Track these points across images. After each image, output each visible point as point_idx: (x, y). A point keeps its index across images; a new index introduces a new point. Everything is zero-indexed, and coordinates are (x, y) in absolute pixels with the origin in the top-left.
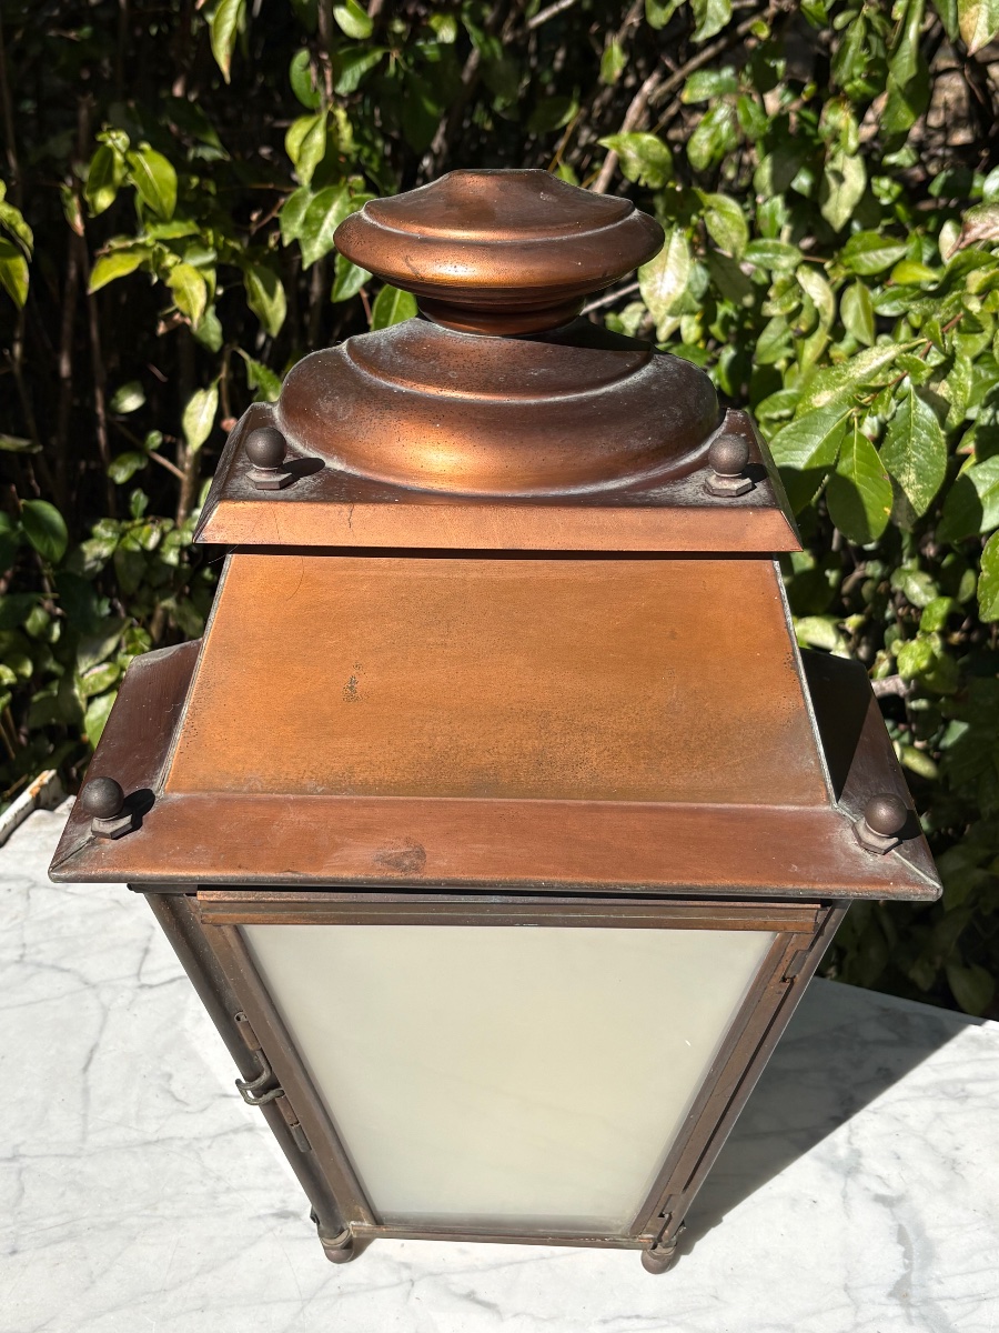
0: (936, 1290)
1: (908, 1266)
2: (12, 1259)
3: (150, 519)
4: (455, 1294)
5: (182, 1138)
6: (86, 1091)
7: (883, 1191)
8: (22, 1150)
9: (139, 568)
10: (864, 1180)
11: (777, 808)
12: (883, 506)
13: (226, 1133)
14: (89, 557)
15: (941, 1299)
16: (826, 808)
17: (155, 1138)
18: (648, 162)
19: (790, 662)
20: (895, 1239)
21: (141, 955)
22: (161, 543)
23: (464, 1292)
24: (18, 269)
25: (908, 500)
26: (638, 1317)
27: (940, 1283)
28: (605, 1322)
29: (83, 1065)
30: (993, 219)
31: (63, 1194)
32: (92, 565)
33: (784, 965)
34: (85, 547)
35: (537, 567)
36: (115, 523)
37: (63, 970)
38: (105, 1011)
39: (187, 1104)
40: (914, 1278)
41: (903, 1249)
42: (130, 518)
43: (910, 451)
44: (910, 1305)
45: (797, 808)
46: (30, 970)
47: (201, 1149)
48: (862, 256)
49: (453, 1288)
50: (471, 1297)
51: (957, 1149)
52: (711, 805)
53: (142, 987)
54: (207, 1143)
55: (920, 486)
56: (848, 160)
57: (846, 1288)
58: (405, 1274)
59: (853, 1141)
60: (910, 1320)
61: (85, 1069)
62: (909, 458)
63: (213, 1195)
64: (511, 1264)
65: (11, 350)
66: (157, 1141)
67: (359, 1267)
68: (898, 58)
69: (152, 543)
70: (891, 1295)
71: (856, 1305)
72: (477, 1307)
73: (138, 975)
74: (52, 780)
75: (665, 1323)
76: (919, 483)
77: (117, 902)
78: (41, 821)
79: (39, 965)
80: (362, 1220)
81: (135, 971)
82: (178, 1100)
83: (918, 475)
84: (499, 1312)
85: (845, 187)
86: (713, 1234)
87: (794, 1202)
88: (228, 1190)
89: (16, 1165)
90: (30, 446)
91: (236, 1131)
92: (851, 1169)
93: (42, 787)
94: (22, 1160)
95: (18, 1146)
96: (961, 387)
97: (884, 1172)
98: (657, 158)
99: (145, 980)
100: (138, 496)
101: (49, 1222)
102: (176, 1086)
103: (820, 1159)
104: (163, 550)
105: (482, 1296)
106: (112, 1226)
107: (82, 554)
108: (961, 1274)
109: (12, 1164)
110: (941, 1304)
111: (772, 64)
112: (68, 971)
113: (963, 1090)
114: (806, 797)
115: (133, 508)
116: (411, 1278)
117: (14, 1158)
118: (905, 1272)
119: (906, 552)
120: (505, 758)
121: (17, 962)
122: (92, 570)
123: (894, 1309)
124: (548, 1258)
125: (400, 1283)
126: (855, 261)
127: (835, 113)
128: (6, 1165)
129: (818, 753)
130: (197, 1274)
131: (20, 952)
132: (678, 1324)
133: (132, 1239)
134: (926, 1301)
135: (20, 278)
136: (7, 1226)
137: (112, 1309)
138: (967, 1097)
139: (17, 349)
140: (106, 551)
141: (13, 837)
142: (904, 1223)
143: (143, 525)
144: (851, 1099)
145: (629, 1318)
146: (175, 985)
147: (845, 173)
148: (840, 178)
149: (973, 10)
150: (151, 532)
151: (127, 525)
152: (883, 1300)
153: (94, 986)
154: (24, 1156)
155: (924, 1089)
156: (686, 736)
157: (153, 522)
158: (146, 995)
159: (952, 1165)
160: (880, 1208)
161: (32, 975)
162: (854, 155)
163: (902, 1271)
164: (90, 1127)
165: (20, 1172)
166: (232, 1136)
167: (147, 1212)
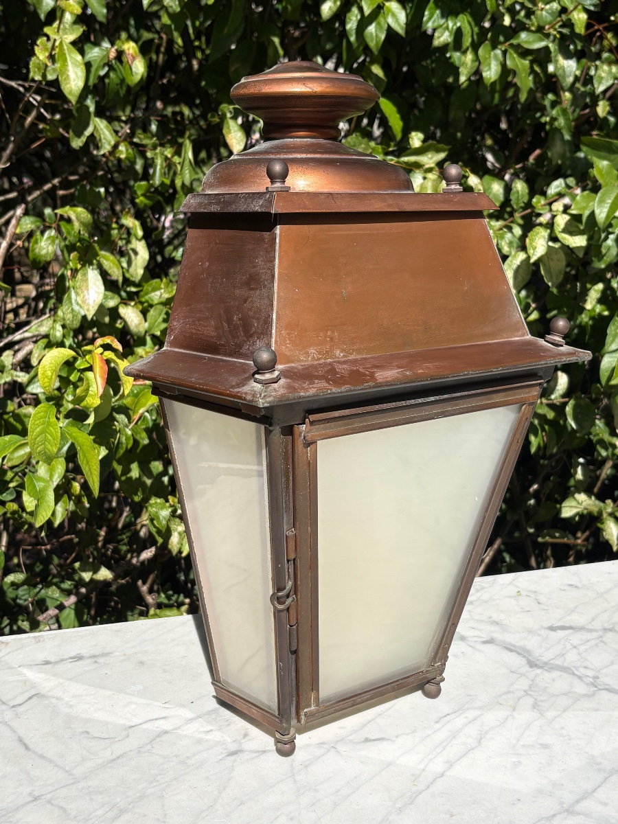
1: (524, 657)
4: (360, 743)
5: (131, 751)
6: (42, 756)
7: (482, 640)
8: (36, 794)
10: (471, 639)
11: (512, 339)
15: (549, 661)
17: (115, 757)
18: (81, 222)
20: (508, 651)
23: (363, 740)
26: (448, 715)
27: (542, 656)
28: (438, 722)
29: (24, 748)
31: (92, 799)
39: (114, 738)
40: (531, 659)
41: (516, 653)
45: (519, 338)
47: (149, 750)
48: (153, 294)
49: (355, 741)
50: (367, 740)
52: (491, 341)
53: (14, 707)
54: (149, 746)
56: (138, 242)
57: (513, 672)
58: (326, 746)
60: (548, 671)
61: (27, 748)
63: (183, 763)
66: (118, 758)
67: (299, 754)
70: (531, 667)
71: (524, 675)
80: (311, 706)
82: (106, 739)
84: (388, 739)
85: (139, 257)
87: (455, 655)
88: (188, 758)
89: (42, 801)
91: (159, 736)
94: (42, 797)
95: (31, 793)
97: (475, 634)
98: (85, 221)
99: (12, 704)
101: (100, 812)
102: (96, 734)
105: (372, 738)
106: (141, 798)
109: (39, 801)
111: (97, 190)
116: (331, 747)
117: (36, 799)
118: (526, 659)
125: (329, 750)
126: (150, 298)
127: (126, 219)
128: (36, 803)
133: (162, 797)
134: (545, 664)
142: (504, 645)
147: (138, 250)
148: (136, 253)
152: (530, 670)
158: (21, 709)
160: (489, 645)
162: (140, 240)
164: (67, 768)
167: (155, 784)
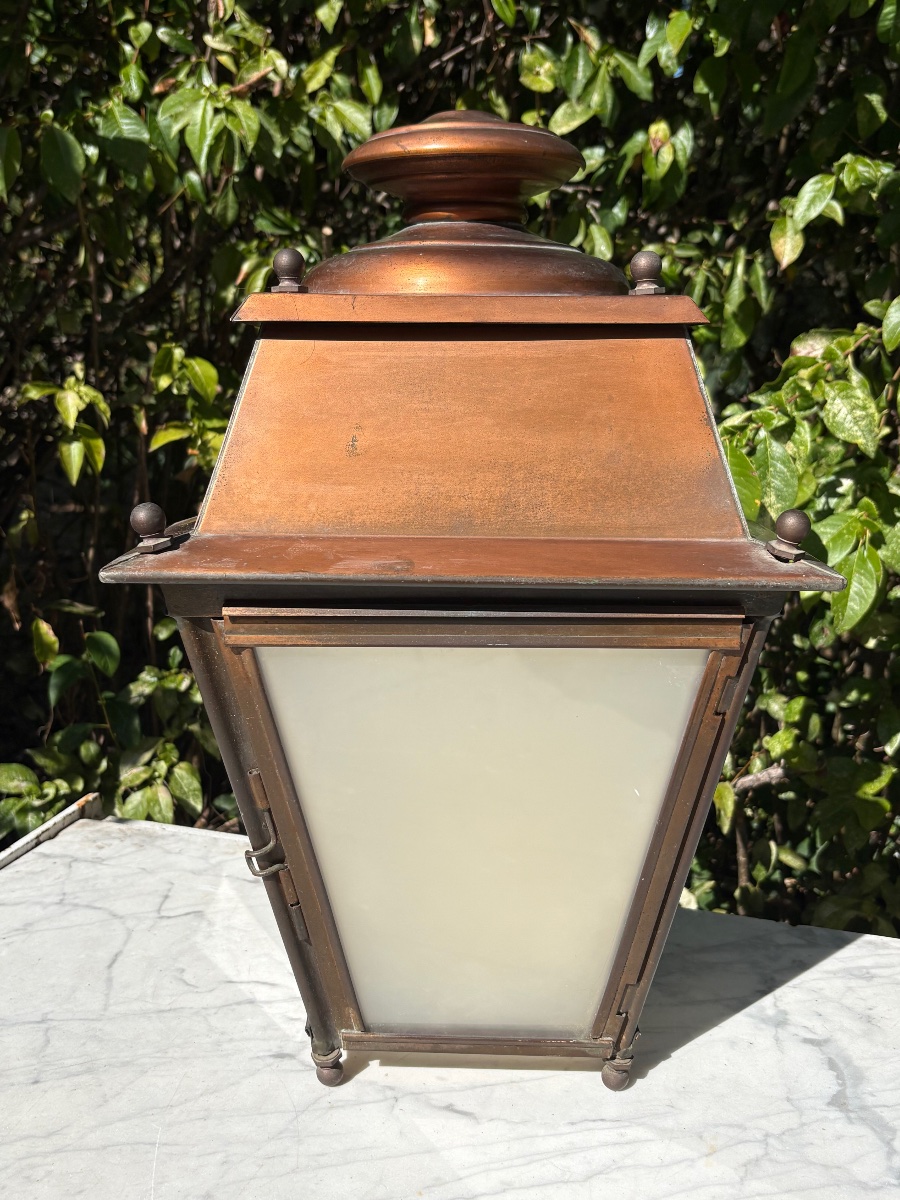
0: (870, 1101)
1: (843, 1085)
2: (35, 1086)
3: (184, 670)
4: (435, 1107)
5: (191, 1008)
6: (109, 980)
7: (809, 1036)
8: (50, 1016)
9: (173, 701)
10: (792, 1029)
11: (702, 540)
12: (754, 499)
13: (231, 1005)
14: (134, 694)
15: (876, 1107)
16: (743, 540)
17: (168, 1008)
19: (706, 419)
20: (826, 1067)
21: (162, 899)
22: (190, 687)
23: (443, 1105)
24: (97, 447)
25: (771, 518)
26: (602, 1120)
27: (873, 1096)
28: (573, 1124)
29: (108, 964)
30: (812, 346)
31: (84, 1044)
32: (136, 700)
33: (715, 695)
34: (132, 687)
35: (500, 347)
36: (156, 670)
37: (95, 908)
38: (129, 932)
39: (197, 987)
40: (849, 1092)
41: (835, 1074)
42: (168, 668)
43: (769, 478)
44: (849, 1111)
45: (719, 540)
46: (67, 908)
47: (208, 1015)
49: (434, 1102)
50: (449, 1108)
51: (870, 1009)
52: (647, 539)
53: (162, 917)
54: (214, 1011)
55: (779, 505)
57: (788, 1100)
58: (389, 1093)
59: (778, 1004)
60: (850, 1121)
61: (110, 966)
62: (769, 484)
63: (218, 1044)
64: (485, 1086)
65: (87, 555)
66: (170, 1010)
67: (347, 1089)
68: (731, 291)
69: (184, 686)
70: (829, 1104)
71: (801, 1112)
72: (455, 1115)
73: (159, 911)
74: (95, 799)
75: (627, 1124)
76: (778, 503)
77: (144, 869)
78: (83, 825)
79: (76, 905)
80: (352, 1028)
81: (157, 908)
82: (188, 984)
83: (777, 496)
84: (475, 1118)
86: (663, 1065)
87: (733, 1043)
88: (231, 1040)
89: (44, 1026)
90: (96, 612)
91: (239, 1003)
92: (780, 1021)
93: (87, 802)
94: (50, 1022)
95: (47, 1014)
96: (803, 443)
97: (809, 1024)
99: (163, 914)
100: (175, 652)
101: (69, 1062)
102: (187, 977)
103: (750, 1016)
104: (192, 692)
105: (459, 1107)
106: (125, 1064)
107: (129, 692)
108: (891, 1090)
109: (41, 1025)
110: (878, 1110)
112: (100, 908)
113: (868, 973)
114: (725, 531)
115: (170, 660)
116: (394, 1096)
117: (42, 1021)
118: (840, 1088)
119: (765, 684)
120: (477, 503)
121: (57, 904)
122: (137, 703)
123: (834, 1114)
124: (518, 1082)
125: (386, 1099)
128: (35, 1026)
129: (733, 495)
130: (202, 1095)
131: (61, 897)
132: (640, 1125)
133: (144, 1072)
134: (863, 1108)
135: (99, 453)
136: (32, 1065)
137: (122, 1119)
138: (872, 977)
139: (91, 553)
140: (147, 690)
141: (61, 834)
142: (832, 1056)
143: (177, 673)
144: (772, 979)
145: (594, 1121)
146: (188, 917)
149: (781, 241)
150: (183, 680)
151: (166, 673)
152: (824, 1107)
153: (121, 917)
154: (52, 1020)
155: (834, 973)
156: (624, 483)
157: (186, 672)
158: (165, 922)
159: (869, 1020)
160: (809, 1047)
161: (68, 911)
163: (838, 1088)
164: (111, 1002)
165: (47, 1030)
166: (234, 1007)
167: (159, 1055)
